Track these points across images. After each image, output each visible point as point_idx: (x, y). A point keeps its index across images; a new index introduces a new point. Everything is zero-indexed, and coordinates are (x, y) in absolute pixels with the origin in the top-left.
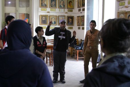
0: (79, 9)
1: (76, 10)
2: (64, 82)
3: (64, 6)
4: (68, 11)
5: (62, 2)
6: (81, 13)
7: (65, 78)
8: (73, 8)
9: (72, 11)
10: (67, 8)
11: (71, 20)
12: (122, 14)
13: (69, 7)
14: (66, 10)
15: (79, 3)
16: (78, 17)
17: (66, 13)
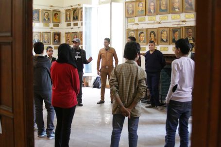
0: (67, 24)
1: (63, 24)
2: (82, 105)
3: (49, 19)
4: (54, 26)
5: (46, 14)
6: (72, 28)
7: (82, 101)
8: (60, 22)
9: (58, 26)
10: (53, 22)
11: (57, 37)
12: (132, 31)
13: (55, 20)
14: (51, 25)
15: (68, 16)
16: (66, 33)
17: (52, 28)
